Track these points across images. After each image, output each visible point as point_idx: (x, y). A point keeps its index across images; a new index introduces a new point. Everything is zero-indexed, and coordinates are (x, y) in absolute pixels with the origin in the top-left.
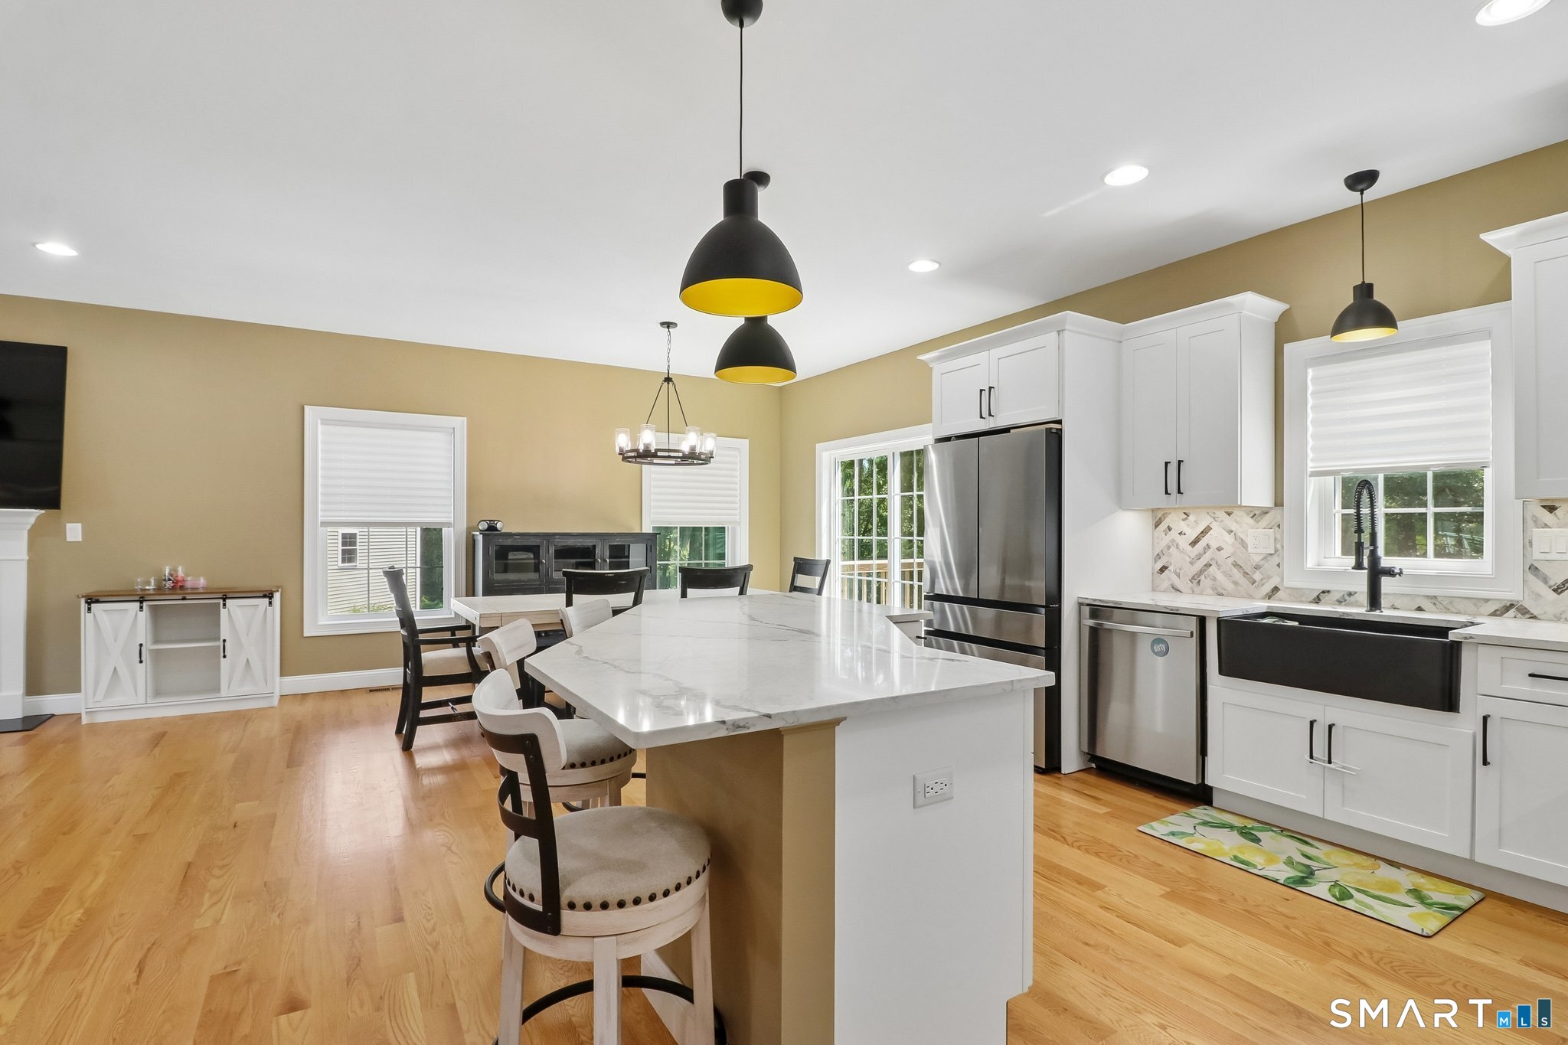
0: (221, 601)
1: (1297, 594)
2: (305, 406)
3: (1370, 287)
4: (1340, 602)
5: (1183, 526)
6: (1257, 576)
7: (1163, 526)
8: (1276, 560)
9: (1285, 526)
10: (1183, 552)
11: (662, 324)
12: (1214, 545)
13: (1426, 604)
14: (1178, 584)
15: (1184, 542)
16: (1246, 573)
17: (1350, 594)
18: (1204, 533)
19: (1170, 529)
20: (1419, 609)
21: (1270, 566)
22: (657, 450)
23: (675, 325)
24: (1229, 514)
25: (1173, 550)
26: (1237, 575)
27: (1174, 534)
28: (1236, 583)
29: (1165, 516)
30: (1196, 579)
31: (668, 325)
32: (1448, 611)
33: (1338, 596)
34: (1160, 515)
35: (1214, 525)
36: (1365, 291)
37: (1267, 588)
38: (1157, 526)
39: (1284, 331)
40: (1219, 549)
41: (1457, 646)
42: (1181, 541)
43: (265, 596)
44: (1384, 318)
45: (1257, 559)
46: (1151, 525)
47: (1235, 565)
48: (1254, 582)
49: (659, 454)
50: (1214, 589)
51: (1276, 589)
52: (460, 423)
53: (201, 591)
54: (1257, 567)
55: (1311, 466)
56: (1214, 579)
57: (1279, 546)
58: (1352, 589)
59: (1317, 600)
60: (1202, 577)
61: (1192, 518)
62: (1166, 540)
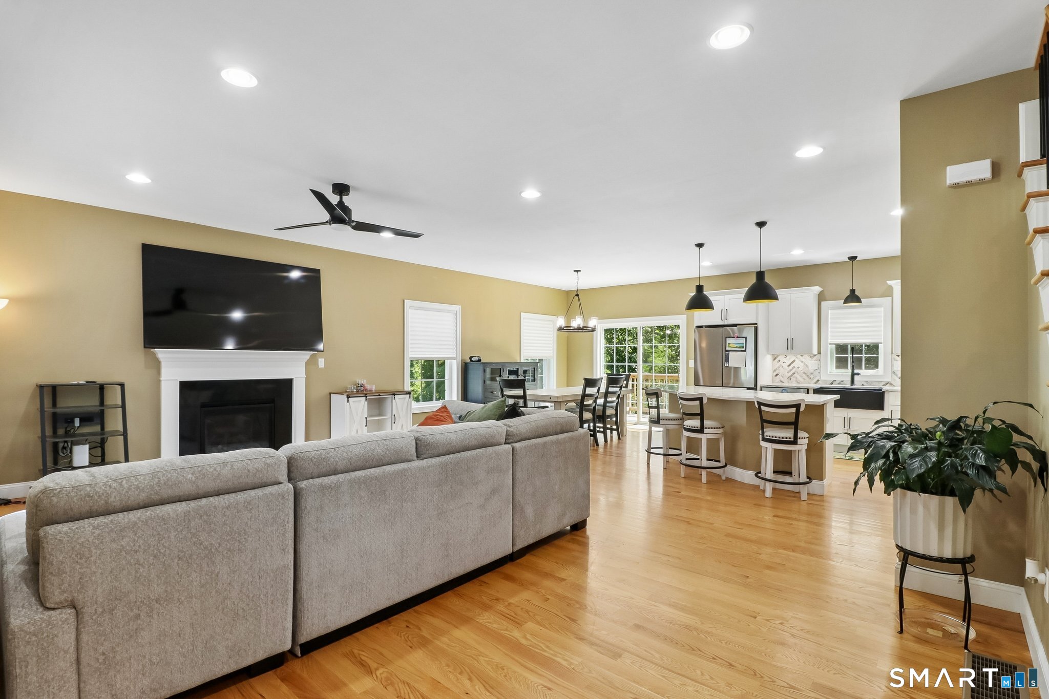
0: (393, 396)
1: (825, 381)
2: (405, 301)
3: (855, 290)
4: (839, 384)
5: (785, 360)
6: (812, 376)
7: (777, 360)
8: (818, 371)
9: (822, 360)
10: (784, 369)
11: (575, 271)
12: (796, 366)
13: (865, 383)
14: (782, 380)
15: (785, 366)
16: (808, 376)
17: (842, 381)
18: (792, 362)
19: (779, 361)
20: (863, 385)
21: (816, 373)
22: (583, 327)
23: (580, 271)
24: (802, 356)
25: (781, 368)
26: (805, 376)
27: (781, 363)
28: (804, 379)
29: (778, 356)
30: (789, 378)
31: (577, 271)
32: (871, 385)
33: (838, 382)
34: (775, 356)
35: (796, 360)
36: (853, 291)
37: (815, 380)
38: (774, 360)
39: (821, 298)
40: (798, 368)
41: (884, 392)
42: (783, 364)
43: (407, 394)
44: (858, 300)
45: (812, 371)
46: (772, 360)
47: (804, 373)
48: (811, 378)
49: (584, 328)
50: (796, 381)
51: (818, 380)
52: (458, 308)
53: (374, 392)
54: (812, 374)
55: (830, 341)
56: (796, 378)
57: (819, 367)
58: (843, 380)
59: (832, 384)
60: (792, 377)
61: (788, 357)
62: (778, 365)
